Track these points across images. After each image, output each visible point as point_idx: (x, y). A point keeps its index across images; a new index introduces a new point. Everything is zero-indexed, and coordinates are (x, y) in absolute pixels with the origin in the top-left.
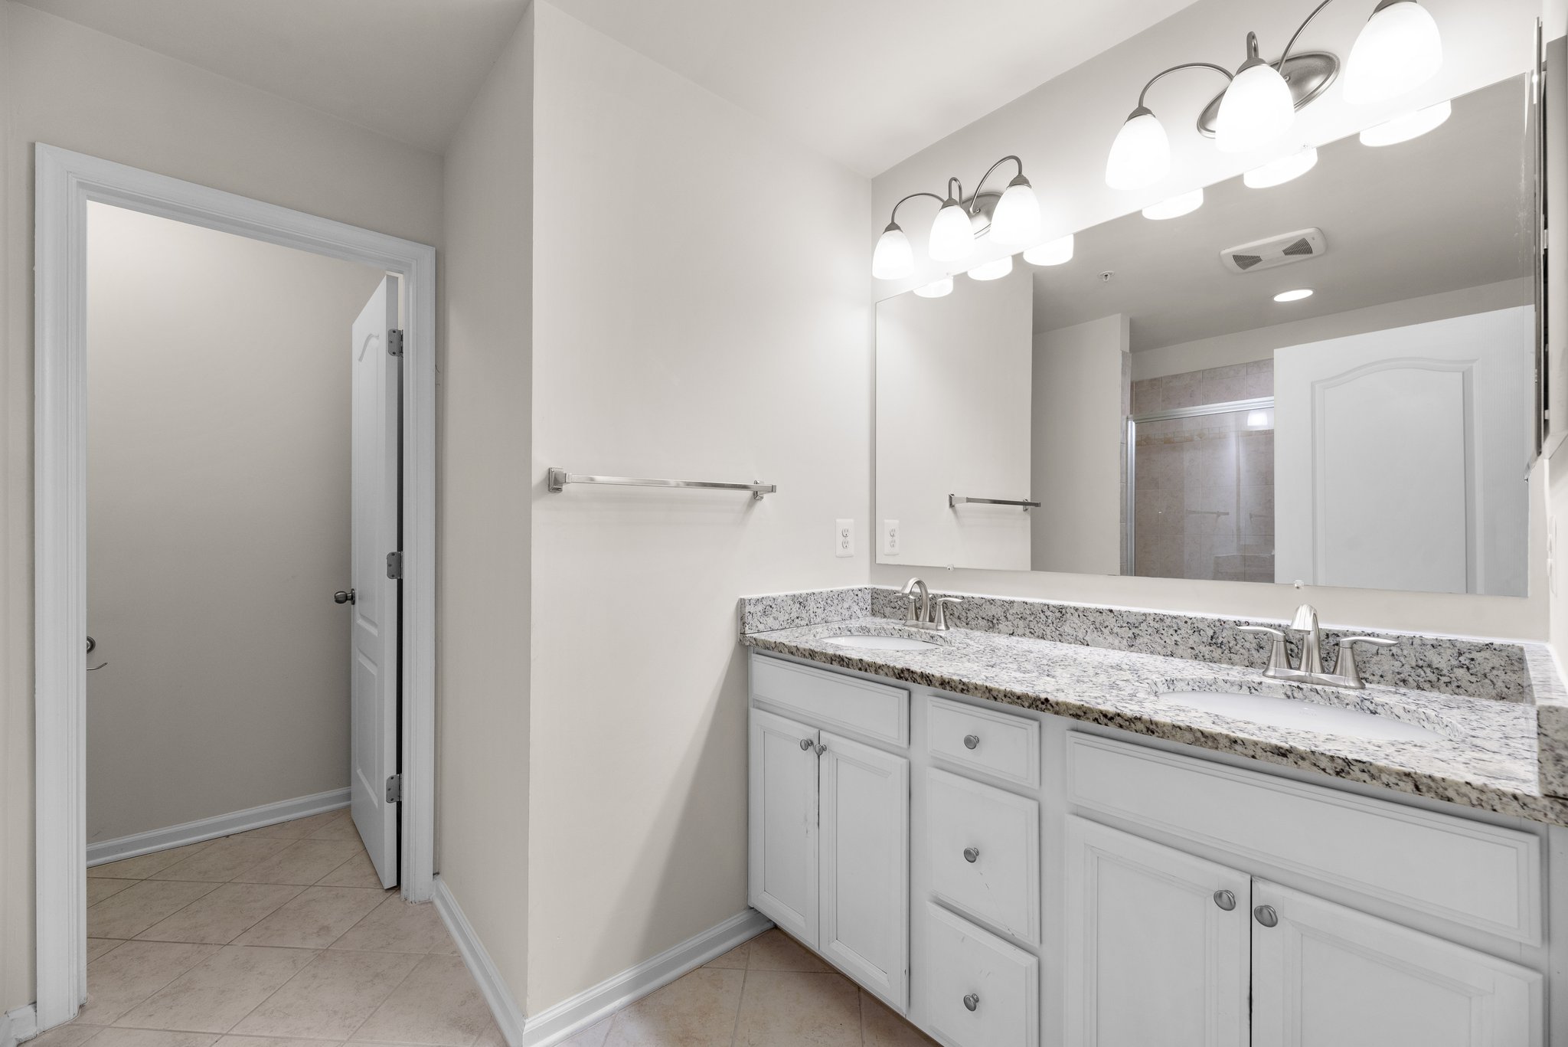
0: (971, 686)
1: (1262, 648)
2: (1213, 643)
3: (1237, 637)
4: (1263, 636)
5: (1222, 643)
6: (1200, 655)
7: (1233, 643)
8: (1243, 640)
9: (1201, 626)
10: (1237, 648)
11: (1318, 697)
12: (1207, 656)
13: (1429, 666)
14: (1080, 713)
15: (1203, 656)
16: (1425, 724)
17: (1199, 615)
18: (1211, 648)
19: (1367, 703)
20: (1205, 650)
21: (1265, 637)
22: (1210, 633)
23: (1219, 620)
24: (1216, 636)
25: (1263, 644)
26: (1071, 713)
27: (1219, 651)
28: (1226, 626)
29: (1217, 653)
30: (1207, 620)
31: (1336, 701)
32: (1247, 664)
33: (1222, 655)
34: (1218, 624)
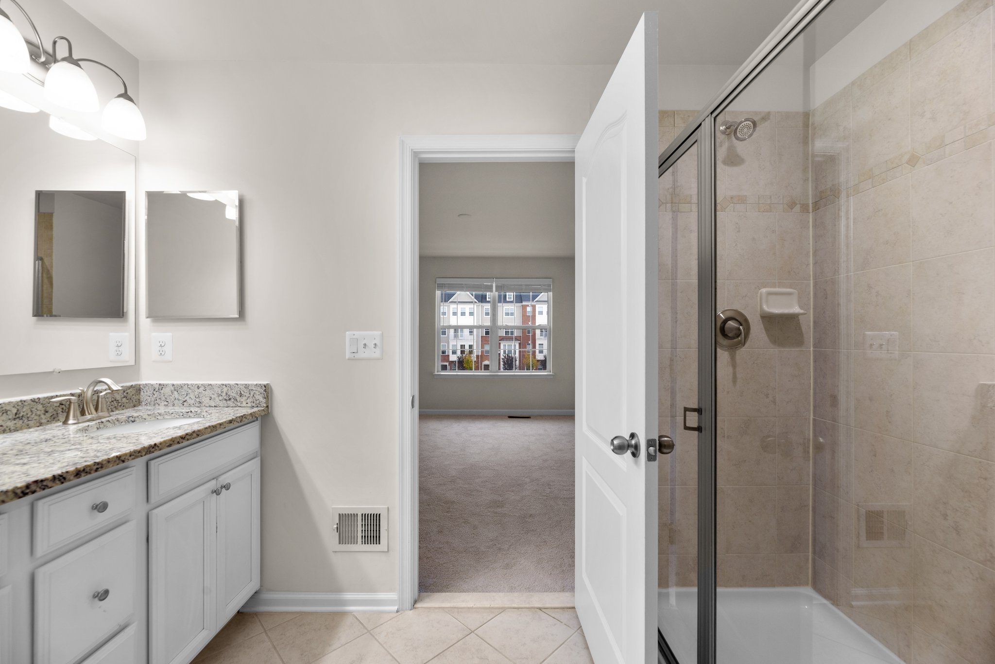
0: (104, 463)
1: (47, 412)
2: (17, 416)
3: (33, 409)
4: (48, 405)
5: (22, 416)
6: (7, 429)
7: (30, 413)
8: (36, 410)
9: (8, 408)
10: (33, 416)
11: (109, 424)
12: (12, 428)
13: (115, 400)
14: (171, 443)
15: (9, 429)
16: (159, 417)
17: (7, 400)
18: (15, 422)
19: (131, 418)
20: (11, 424)
21: (49, 405)
22: (15, 411)
23: (21, 401)
24: (19, 412)
25: (48, 409)
26: (167, 445)
27: (21, 422)
28: (26, 404)
29: (19, 423)
30: (12, 402)
31: (117, 422)
32: (38, 425)
33: (23, 424)
34: (20, 404)
